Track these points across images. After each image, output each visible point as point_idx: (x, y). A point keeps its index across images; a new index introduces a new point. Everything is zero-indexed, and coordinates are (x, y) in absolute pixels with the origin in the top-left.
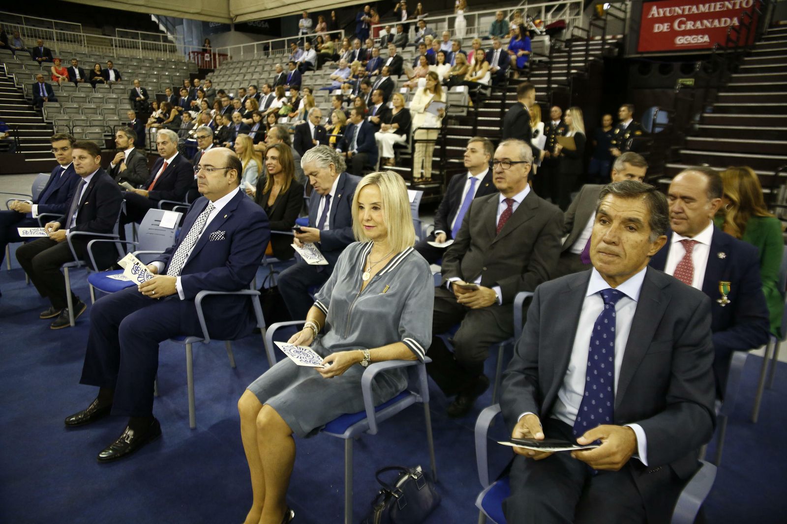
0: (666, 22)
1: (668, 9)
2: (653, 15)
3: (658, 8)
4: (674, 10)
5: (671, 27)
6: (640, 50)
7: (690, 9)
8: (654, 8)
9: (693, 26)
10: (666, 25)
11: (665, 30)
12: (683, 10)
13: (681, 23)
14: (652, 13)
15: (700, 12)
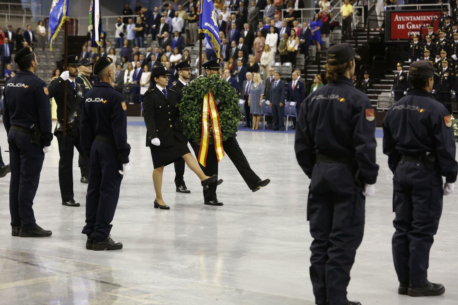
0: (403, 24)
1: (403, 17)
2: (397, 20)
3: (398, 16)
4: (406, 18)
5: (406, 26)
6: (392, 38)
7: (413, 18)
8: (397, 16)
9: (415, 27)
10: (403, 25)
11: (403, 28)
12: (410, 18)
13: (409, 25)
14: (396, 18)
15: (417, 20)
